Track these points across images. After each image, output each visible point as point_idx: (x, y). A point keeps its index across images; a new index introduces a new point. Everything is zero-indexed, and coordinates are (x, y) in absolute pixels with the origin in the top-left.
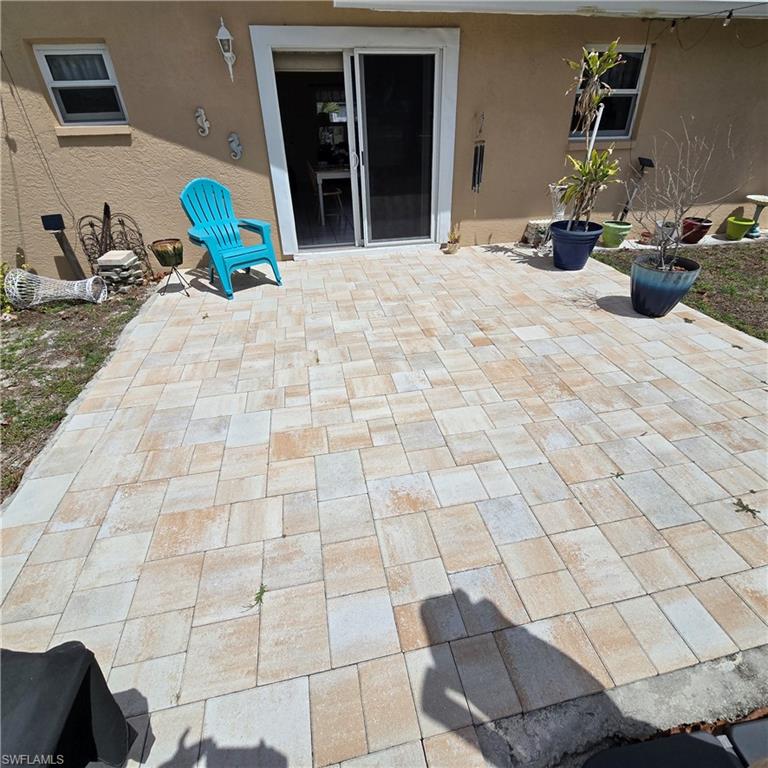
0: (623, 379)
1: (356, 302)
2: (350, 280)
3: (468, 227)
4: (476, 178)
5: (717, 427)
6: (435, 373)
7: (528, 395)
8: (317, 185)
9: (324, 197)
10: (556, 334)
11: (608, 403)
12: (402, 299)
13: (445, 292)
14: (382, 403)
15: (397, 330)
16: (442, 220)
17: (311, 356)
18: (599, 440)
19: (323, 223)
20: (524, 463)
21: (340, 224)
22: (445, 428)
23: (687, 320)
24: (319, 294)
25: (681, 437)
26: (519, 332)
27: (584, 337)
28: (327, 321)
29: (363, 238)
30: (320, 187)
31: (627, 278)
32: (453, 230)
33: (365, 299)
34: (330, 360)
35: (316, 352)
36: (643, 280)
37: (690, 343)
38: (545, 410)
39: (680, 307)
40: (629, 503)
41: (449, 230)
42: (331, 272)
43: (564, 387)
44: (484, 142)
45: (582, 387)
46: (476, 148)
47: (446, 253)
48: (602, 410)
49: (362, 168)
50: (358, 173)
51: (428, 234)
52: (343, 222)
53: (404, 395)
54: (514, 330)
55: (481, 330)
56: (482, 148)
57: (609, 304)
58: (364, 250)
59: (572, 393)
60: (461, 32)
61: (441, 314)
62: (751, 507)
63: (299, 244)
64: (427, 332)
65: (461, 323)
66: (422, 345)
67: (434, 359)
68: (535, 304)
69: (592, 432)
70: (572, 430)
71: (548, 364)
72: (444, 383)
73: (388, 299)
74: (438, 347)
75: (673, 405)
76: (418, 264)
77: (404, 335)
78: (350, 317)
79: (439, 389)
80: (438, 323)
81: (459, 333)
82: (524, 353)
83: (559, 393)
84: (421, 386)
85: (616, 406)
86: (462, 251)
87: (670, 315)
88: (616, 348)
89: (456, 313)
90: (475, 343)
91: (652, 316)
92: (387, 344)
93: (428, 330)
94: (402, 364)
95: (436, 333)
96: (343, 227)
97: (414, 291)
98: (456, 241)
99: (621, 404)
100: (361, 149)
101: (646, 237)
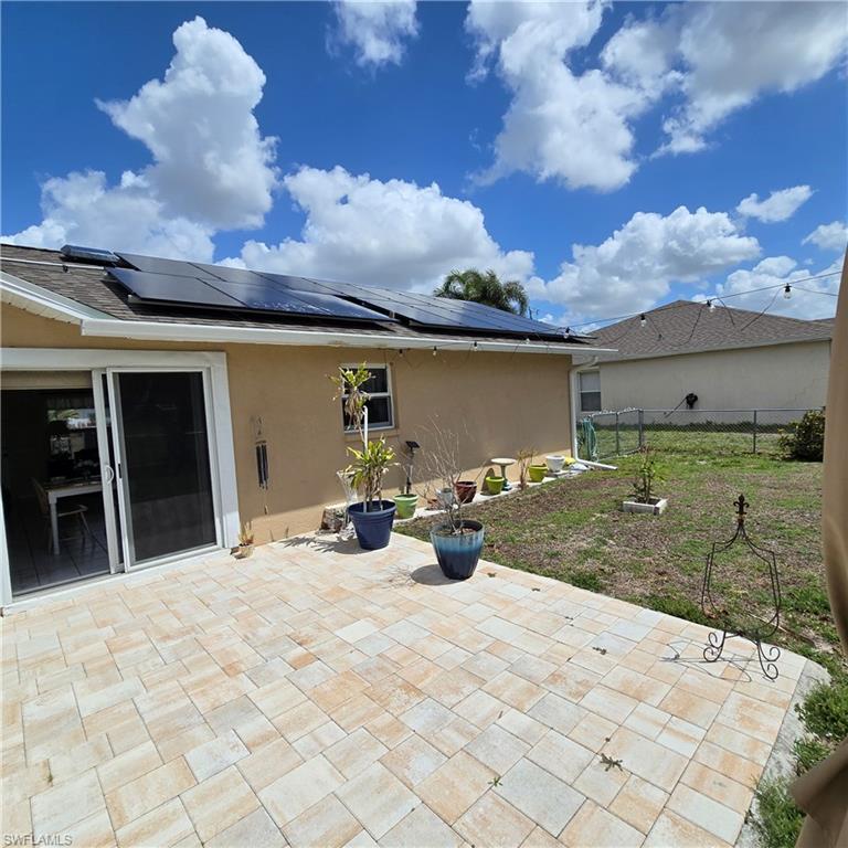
0: (461, 657)
1: (116, 656)
2: (104, 624)
3: (260, 524)
4: (263, 475)
5: (555, 678)
6: (251, 728)
7: (374, 715)
8: (49, 506)
9: (59, 518)
10: (383, 625)
11: (457, 691)
12: (188, 632)
13: (246, 608)
14: (174, 813)
15: (185, 680)
16: (228, 523)
17: (38, 775)
18: (462, 742)
19: (57, 552)
20: (395, 817)
21: (83, 548)
22: (279, 813)
23: (491, 575)
24: (50, 660)
25: (532, 703)
26: (342, 633)
27: (411, 619)
28: (67, 699)
29: (122, 561)
30: (53, 508)
31: (430, 546)
32: (243, 531)
33: (131, 646)
34: (74, 770)
35: (47, 764)
36: (444, 547)
37: (501, 597)
38: (397, 727)
39: (481, 564)
40: (520, 816)
41: (239, 531)
42: (70, 619)
43: (409, 688)
44: (264, 442)
45: (428, 681)
46: (258, 449)
47: (239, 557)
48: (454, 701)
49: (120, 482)
50: (113, 486)
51: (214, 541)
52: (89, 545)
53: (211, 782)
54: (337, 633)
55: (300, 644)
56: (264, 448)
57: (422, 576)
58: (124, 576)
59: (419, 692)
60: (227, 354)
61: (246, 639)
62: (614, 760)
63: (13, 589)
64: (230, 670)
65: (272, 643)
66: (225, 692)
67: (246, 706)
68: (353, 594)
69: (454, 735)
70: (433, 741)
71: (385, 664)
72: (265, 738)
73: (167, 637)
74: (248, 686)
75: (511, 668)
76: (205, 580)
77: (197, 684)
78: (108, 683)
79: (259, 751)
80: (244, 652)
81: (272, 657)
82: (356, 658)
83: (406, 697)
84: (233, 756)
85: (464, 690)
86: (257, 551)
87: (475, 573)
88: (443, 623)
89: (263, 632)
90: (296, 665)
91: (463, 578)
92: (172, 708)
93: (231, 666)
94: (200, 732)
95: (243, 668)
96: (88, 551)
97: (204, 616)
98: (250, 542)
99: (468, 687)
100: (118, 460)
101: (433, 504)
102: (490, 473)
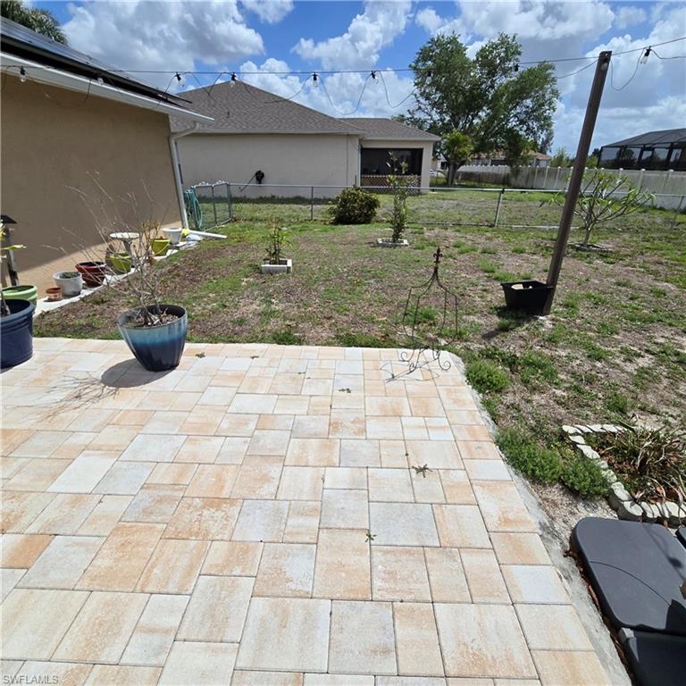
0: (239, 445)
5: (334, 426)
7: (202, 554)
10: (117, 451)
11: (266, 479)
18: (315, 522)
23: (201, 356)
25: (337, 455)
26: (62, 485)
27: (145, 430)
37: (229, 374)
38: (240, 551)
39: (187, 346)
43: (215, 502)
45: (228, 484)
48: (273, 490)
54: (54, 488)
59: (230, 501)
62: (422, 467)
69: (301, 520)
70: (288, 538)
71: (161, 493)
75: (293, 433)
82: (114, 507)
83: (219, 514)
85: (272, 474)
87: (183, 359)
88: (189, 420)
99: (275, 470)
101: (55, 293)
102: (111, 250)
